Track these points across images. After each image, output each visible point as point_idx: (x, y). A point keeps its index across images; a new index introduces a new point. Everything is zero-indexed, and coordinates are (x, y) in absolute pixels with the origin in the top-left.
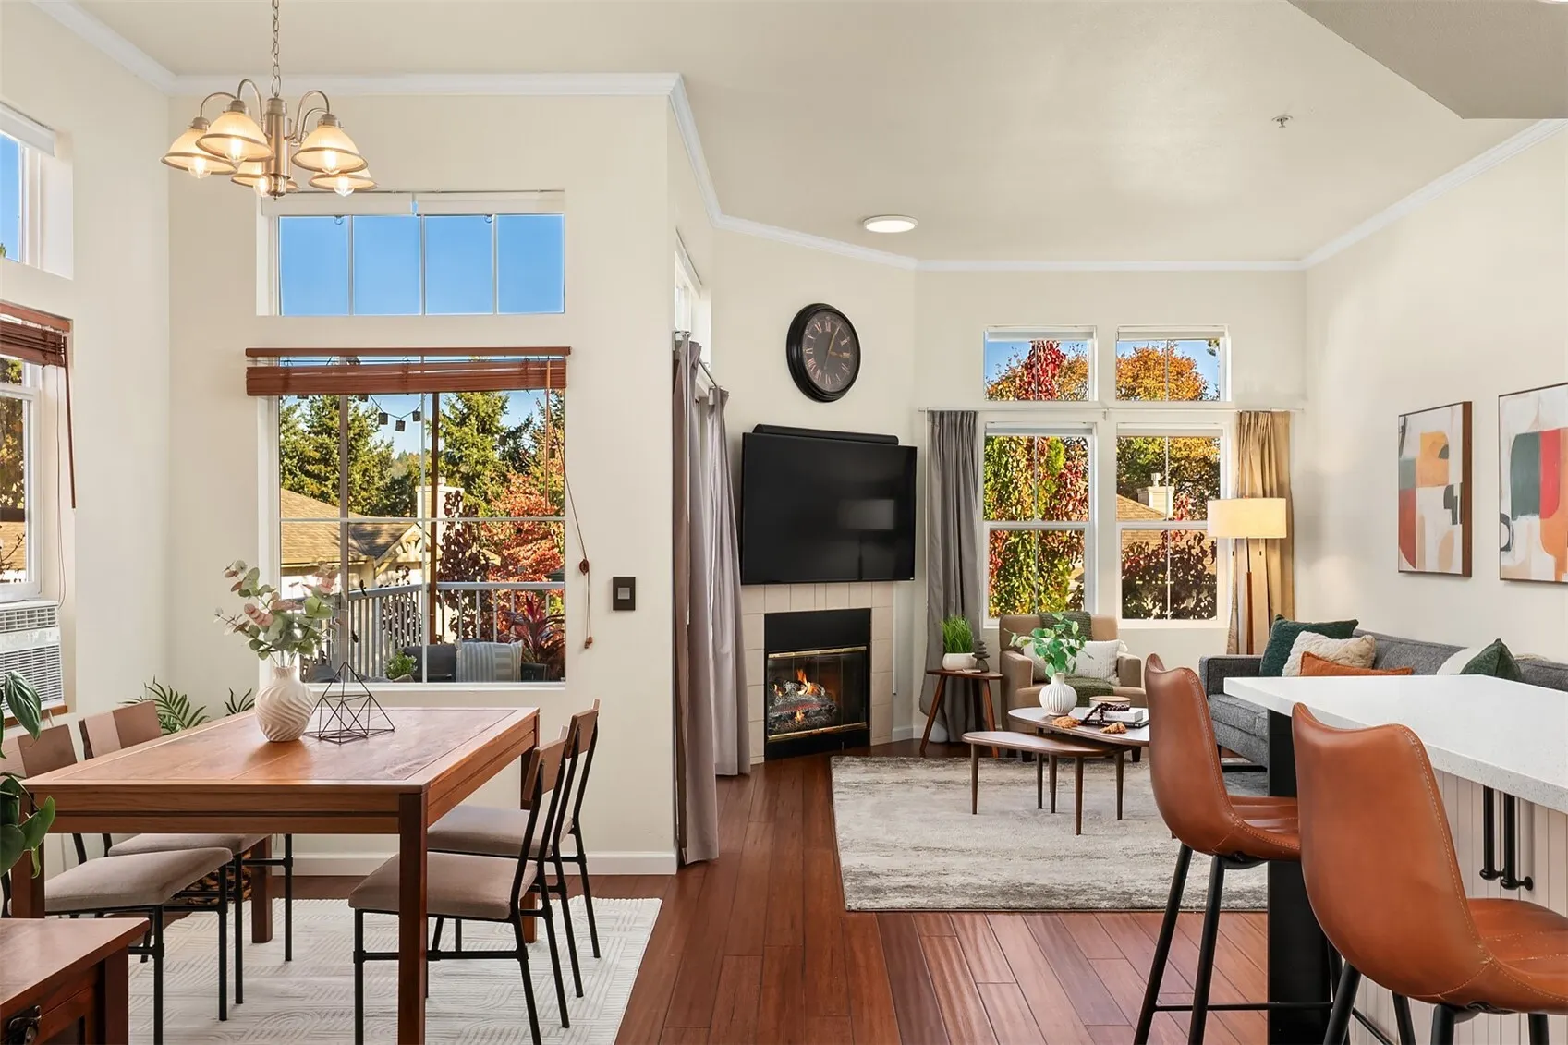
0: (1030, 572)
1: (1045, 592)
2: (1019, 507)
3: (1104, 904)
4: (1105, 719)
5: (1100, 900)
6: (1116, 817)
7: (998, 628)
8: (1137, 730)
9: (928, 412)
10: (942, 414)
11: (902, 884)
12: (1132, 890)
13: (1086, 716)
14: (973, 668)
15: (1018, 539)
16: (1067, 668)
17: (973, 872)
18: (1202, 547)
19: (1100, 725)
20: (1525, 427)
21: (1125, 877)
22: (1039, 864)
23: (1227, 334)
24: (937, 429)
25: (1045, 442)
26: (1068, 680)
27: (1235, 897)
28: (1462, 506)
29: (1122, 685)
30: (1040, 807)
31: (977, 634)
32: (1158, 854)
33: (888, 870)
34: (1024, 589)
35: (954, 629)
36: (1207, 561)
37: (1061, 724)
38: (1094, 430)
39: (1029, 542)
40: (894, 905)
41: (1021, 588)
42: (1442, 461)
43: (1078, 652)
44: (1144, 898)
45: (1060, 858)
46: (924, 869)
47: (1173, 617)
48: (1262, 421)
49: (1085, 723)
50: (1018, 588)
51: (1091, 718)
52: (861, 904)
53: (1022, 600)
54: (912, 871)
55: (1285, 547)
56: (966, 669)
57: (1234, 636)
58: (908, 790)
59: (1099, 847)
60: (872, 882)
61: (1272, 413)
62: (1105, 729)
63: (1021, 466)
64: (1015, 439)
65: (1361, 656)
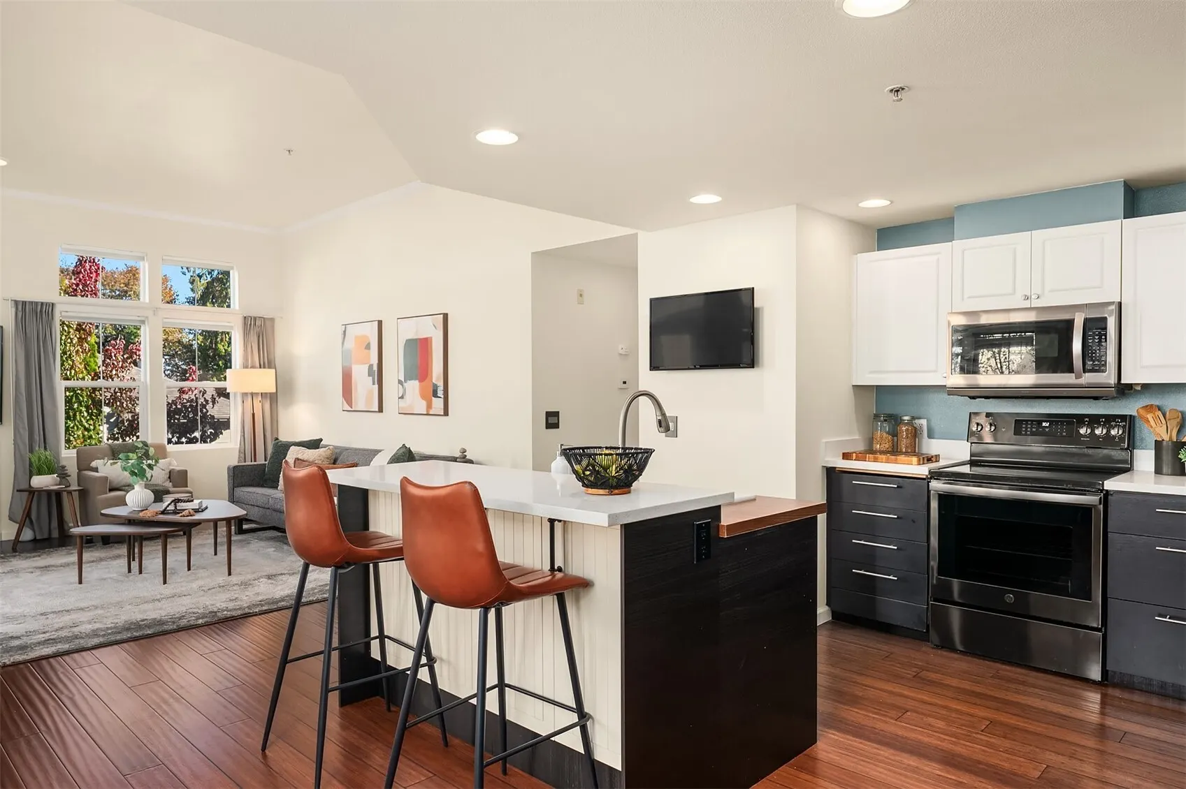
0: (83, 416)
1: (94, 430)
2: (73, 372)
3: (200, 621)
4: (178, 508)
5: (197, 620)
6: (187, 569)
7: (76, 455)
8: (201, 513)
9: (12, 300)
10: (24, 303)
11: (43, 639)
12: (215, 610)
13: (164, 508)
14: (57, 485)
15: (72, 394)
16: (147, 479)
17: (96, 620)
18: (205, 398)
19: (175, 512)
20: (411, 336)
21: (207, 603)
22: (146, 606)
23: (235, 268)
24: (20, 314)
25: (91, 326)
26: (147, 486)
27: (280, 601)
28: (378, 376)
29: (174, 487)
30: (130, 571)
31: (58, 462)
32: (223, 586)
33: (26, 632)
34: (78, 429)
35: (39, 459)
36: (209, 406)
37: (147, 515)
38: (146, 323)
39: (81, 396)
40: (43, 654)
41: (75, 428)
42: (367, 351)
43: (154, 467)
44: (226, 612)
45: (158, 600)
46: (56, 626)
47: (187, 443)
48: (258, 323)
49: (163, 512)
50: (73, 428)
51: (168, 509)
52: (14, 659)
53: (76, 436)
54: (47, 629)
55: (273, 398)
56: (53, 485)
57: (242, 452)
58: (17, 577)
59: (183, 589)
60: (16, 643)
61: (264, 318)
62: (181, 514)
63: (74, 342)
64: (67, 323)
65: (327, 458)
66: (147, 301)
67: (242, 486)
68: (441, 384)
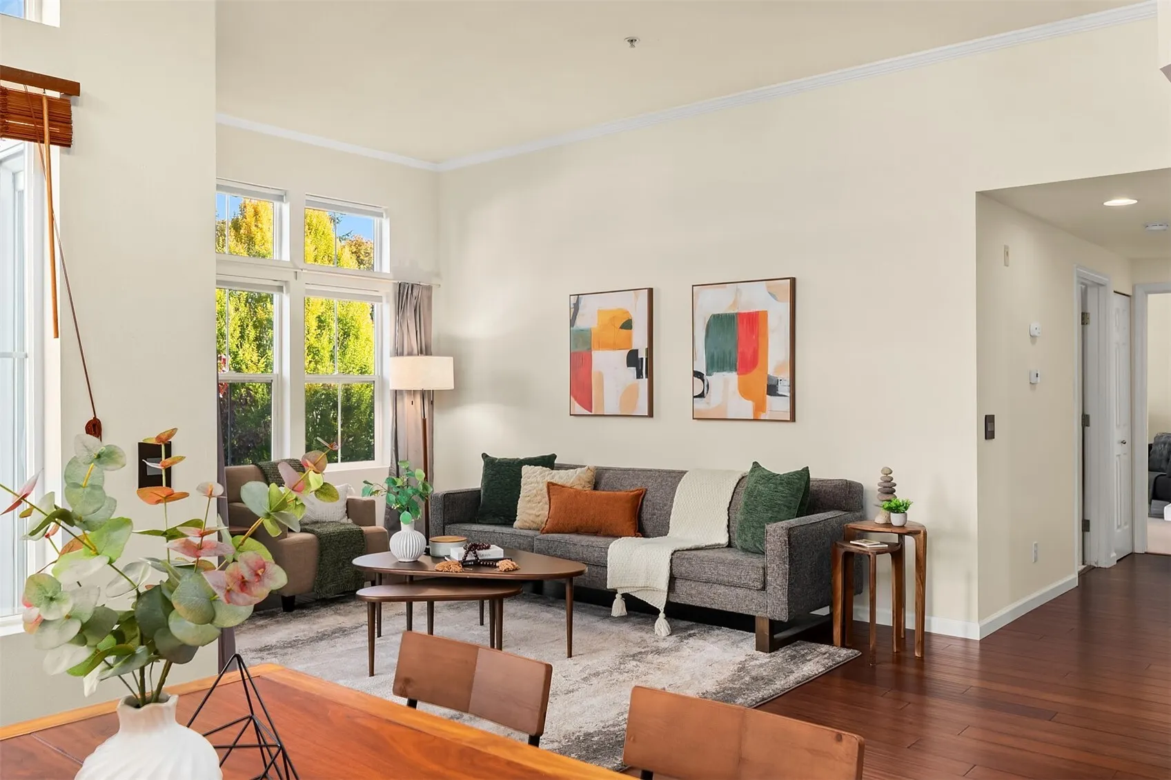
20: (723, 310)
23: (385, 215)
28: (648, 366)
38: (285, 290)
42: (625, 331)
47: (343, 460)
48: (416, 292)
61: (421, 286)
65: (589, 482)
66: (286, 256)
67: (454, 523)
68: (785, 376)
